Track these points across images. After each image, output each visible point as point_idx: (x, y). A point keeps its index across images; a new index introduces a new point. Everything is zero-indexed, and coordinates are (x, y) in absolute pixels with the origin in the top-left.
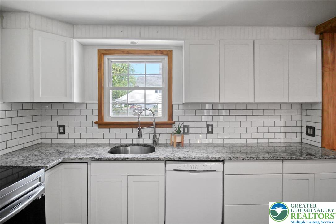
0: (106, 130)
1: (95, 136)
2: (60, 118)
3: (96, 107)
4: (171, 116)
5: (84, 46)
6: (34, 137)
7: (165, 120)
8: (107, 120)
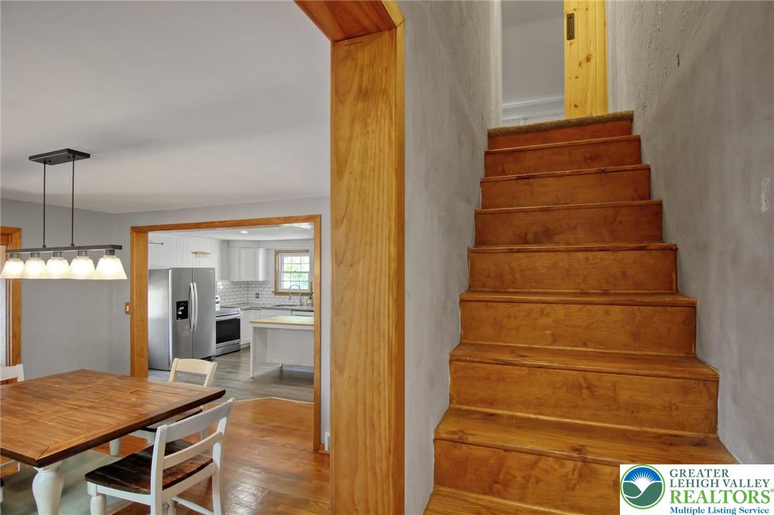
0: (278, 296)
1: (273, 300)
2: (256, 289)
3: (274, 283)
4: (311, 289)
5: (268, 250)
6: (244, 299)
7: (309, 292)
8: (280, 291)
